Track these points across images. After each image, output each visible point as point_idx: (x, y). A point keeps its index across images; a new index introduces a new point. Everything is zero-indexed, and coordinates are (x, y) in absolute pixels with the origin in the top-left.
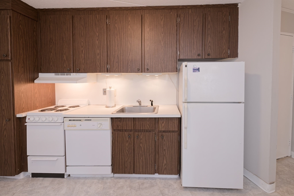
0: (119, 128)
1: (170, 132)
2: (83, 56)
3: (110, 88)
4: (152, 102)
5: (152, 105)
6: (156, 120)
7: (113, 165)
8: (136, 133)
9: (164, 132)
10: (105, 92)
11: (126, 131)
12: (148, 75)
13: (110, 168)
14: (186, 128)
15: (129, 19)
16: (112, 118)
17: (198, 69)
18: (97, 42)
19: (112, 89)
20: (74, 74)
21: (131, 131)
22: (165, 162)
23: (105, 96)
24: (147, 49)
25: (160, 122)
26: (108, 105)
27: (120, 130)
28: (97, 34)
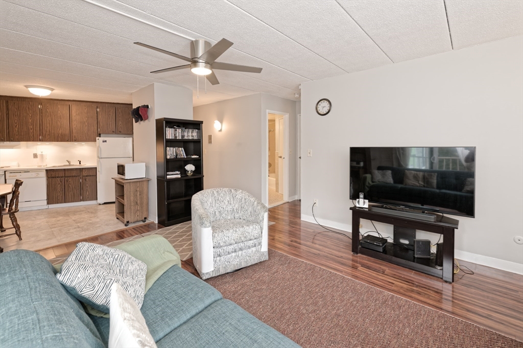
0: (53, 176)
1: (89, 176)
2: (17, 129)
3: (42, 152)
4: (80, 162)
5: (80, 163)
6: (81, 170)
7: (48, 199)
8: (66, 179)
9: (86, 176)
10: (35, 156)
11: (58, 177)
12: (76, 143)
13: (46, 202)
14: (99, 171)
15: (59, 107)
16: (46, 170)
17: (106, 141)
18: (30, 120)
19: (43, 153)
20: (8, 142)
21: (62, 177)
22: (88, 193)
23: (35, 159)
24: (74, 127)
25: (83, 171)
26: (39, 165)
27: (53, 177)
28: (31, 115)
